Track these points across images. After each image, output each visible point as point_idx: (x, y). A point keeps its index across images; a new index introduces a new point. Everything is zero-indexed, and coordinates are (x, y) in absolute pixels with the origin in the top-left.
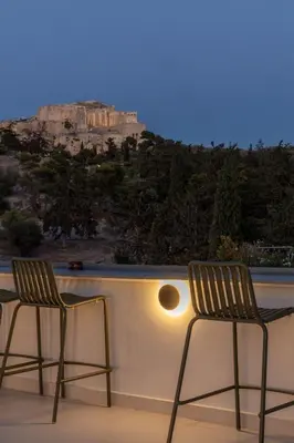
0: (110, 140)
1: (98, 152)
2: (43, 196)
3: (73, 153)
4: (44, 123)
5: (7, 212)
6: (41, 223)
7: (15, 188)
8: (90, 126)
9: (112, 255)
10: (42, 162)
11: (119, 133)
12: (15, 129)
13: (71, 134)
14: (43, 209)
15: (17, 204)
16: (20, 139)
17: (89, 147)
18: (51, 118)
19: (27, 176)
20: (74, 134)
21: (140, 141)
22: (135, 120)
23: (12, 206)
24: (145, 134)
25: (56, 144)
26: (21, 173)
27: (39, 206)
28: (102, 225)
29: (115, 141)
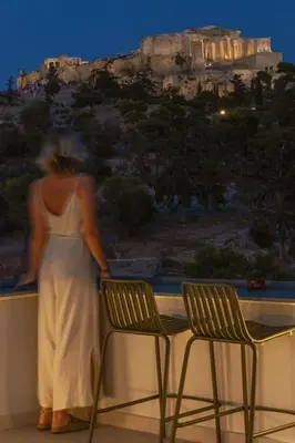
0: (236, 77)
1: (221, 94)
2: (152, 156)
3: (189, 98)
4: (149, 59)
5: (108, 179)
6: (152, 192)
7: (116, 147)
8: (209, 60)
9: (247, 230)
10: (149, 111)
11: (246, 67)
12: (112, 70)
13: (183, 72)
14: (153, 172)
15: (119, 168)
16: (120, 82)
17: (209, 87)
18: (157, 51)
19: (130, 130)
20: (188, 71)
21: (276, 77)
22: (267, 48)
23: (114, 169)
24: (282, 67)
25: (165, 86)
26: (124, 127)
27: (148, 170)
28: (231, 191)
29: (243, 78)
